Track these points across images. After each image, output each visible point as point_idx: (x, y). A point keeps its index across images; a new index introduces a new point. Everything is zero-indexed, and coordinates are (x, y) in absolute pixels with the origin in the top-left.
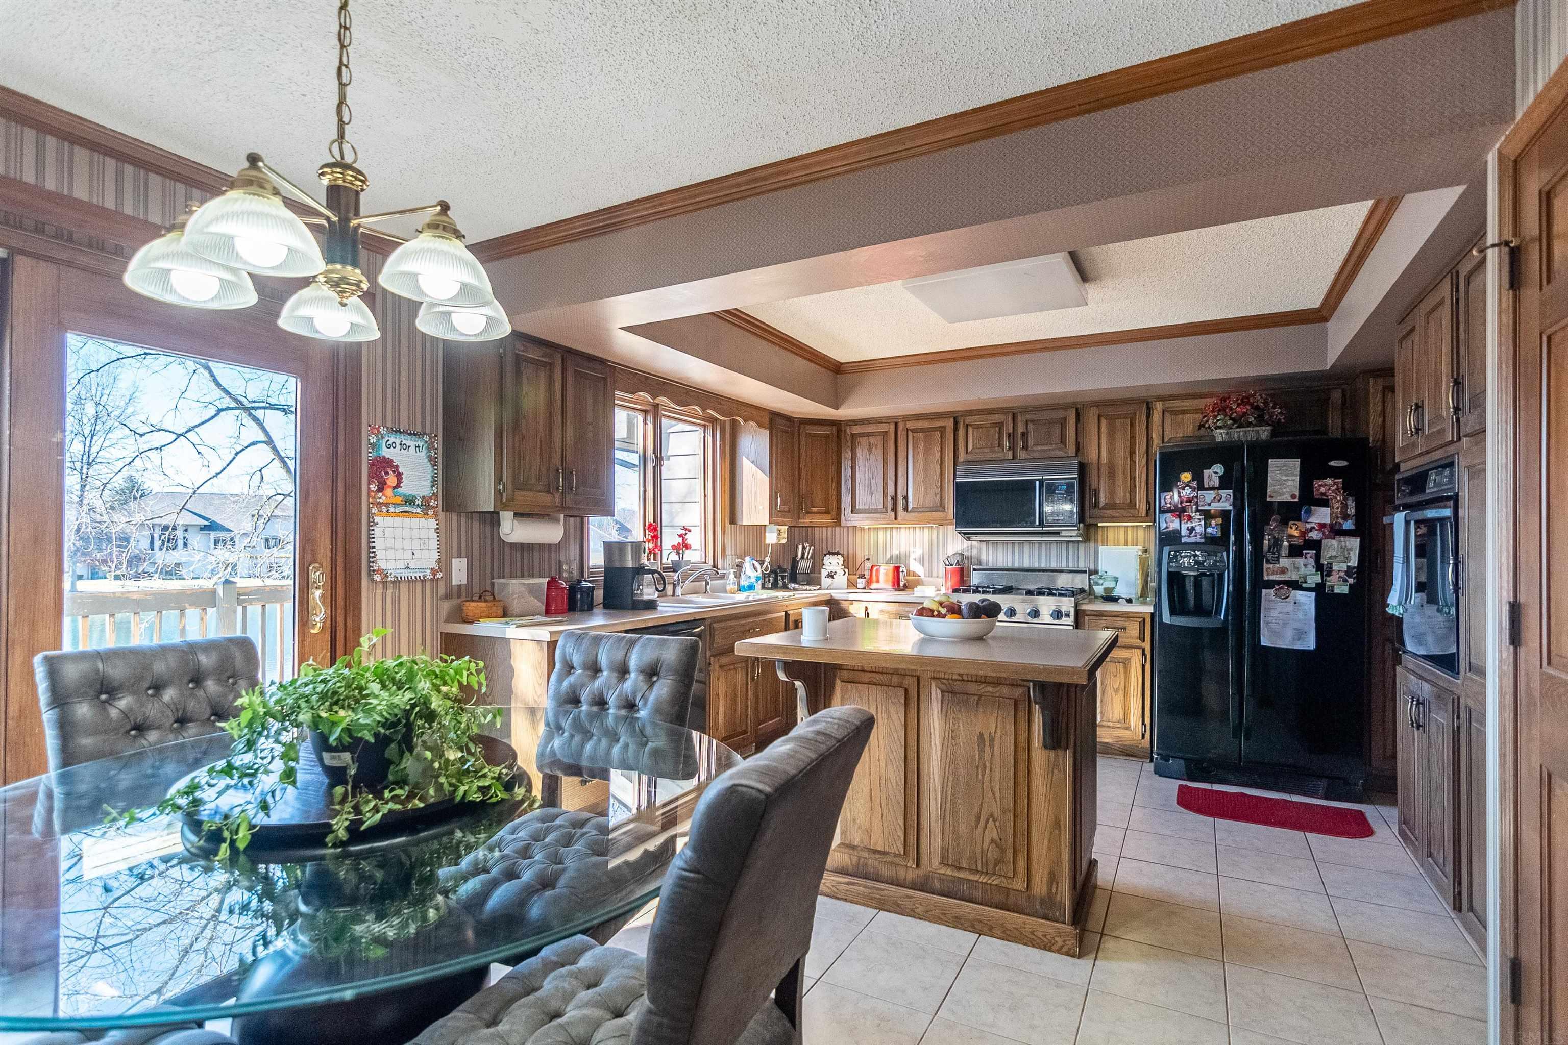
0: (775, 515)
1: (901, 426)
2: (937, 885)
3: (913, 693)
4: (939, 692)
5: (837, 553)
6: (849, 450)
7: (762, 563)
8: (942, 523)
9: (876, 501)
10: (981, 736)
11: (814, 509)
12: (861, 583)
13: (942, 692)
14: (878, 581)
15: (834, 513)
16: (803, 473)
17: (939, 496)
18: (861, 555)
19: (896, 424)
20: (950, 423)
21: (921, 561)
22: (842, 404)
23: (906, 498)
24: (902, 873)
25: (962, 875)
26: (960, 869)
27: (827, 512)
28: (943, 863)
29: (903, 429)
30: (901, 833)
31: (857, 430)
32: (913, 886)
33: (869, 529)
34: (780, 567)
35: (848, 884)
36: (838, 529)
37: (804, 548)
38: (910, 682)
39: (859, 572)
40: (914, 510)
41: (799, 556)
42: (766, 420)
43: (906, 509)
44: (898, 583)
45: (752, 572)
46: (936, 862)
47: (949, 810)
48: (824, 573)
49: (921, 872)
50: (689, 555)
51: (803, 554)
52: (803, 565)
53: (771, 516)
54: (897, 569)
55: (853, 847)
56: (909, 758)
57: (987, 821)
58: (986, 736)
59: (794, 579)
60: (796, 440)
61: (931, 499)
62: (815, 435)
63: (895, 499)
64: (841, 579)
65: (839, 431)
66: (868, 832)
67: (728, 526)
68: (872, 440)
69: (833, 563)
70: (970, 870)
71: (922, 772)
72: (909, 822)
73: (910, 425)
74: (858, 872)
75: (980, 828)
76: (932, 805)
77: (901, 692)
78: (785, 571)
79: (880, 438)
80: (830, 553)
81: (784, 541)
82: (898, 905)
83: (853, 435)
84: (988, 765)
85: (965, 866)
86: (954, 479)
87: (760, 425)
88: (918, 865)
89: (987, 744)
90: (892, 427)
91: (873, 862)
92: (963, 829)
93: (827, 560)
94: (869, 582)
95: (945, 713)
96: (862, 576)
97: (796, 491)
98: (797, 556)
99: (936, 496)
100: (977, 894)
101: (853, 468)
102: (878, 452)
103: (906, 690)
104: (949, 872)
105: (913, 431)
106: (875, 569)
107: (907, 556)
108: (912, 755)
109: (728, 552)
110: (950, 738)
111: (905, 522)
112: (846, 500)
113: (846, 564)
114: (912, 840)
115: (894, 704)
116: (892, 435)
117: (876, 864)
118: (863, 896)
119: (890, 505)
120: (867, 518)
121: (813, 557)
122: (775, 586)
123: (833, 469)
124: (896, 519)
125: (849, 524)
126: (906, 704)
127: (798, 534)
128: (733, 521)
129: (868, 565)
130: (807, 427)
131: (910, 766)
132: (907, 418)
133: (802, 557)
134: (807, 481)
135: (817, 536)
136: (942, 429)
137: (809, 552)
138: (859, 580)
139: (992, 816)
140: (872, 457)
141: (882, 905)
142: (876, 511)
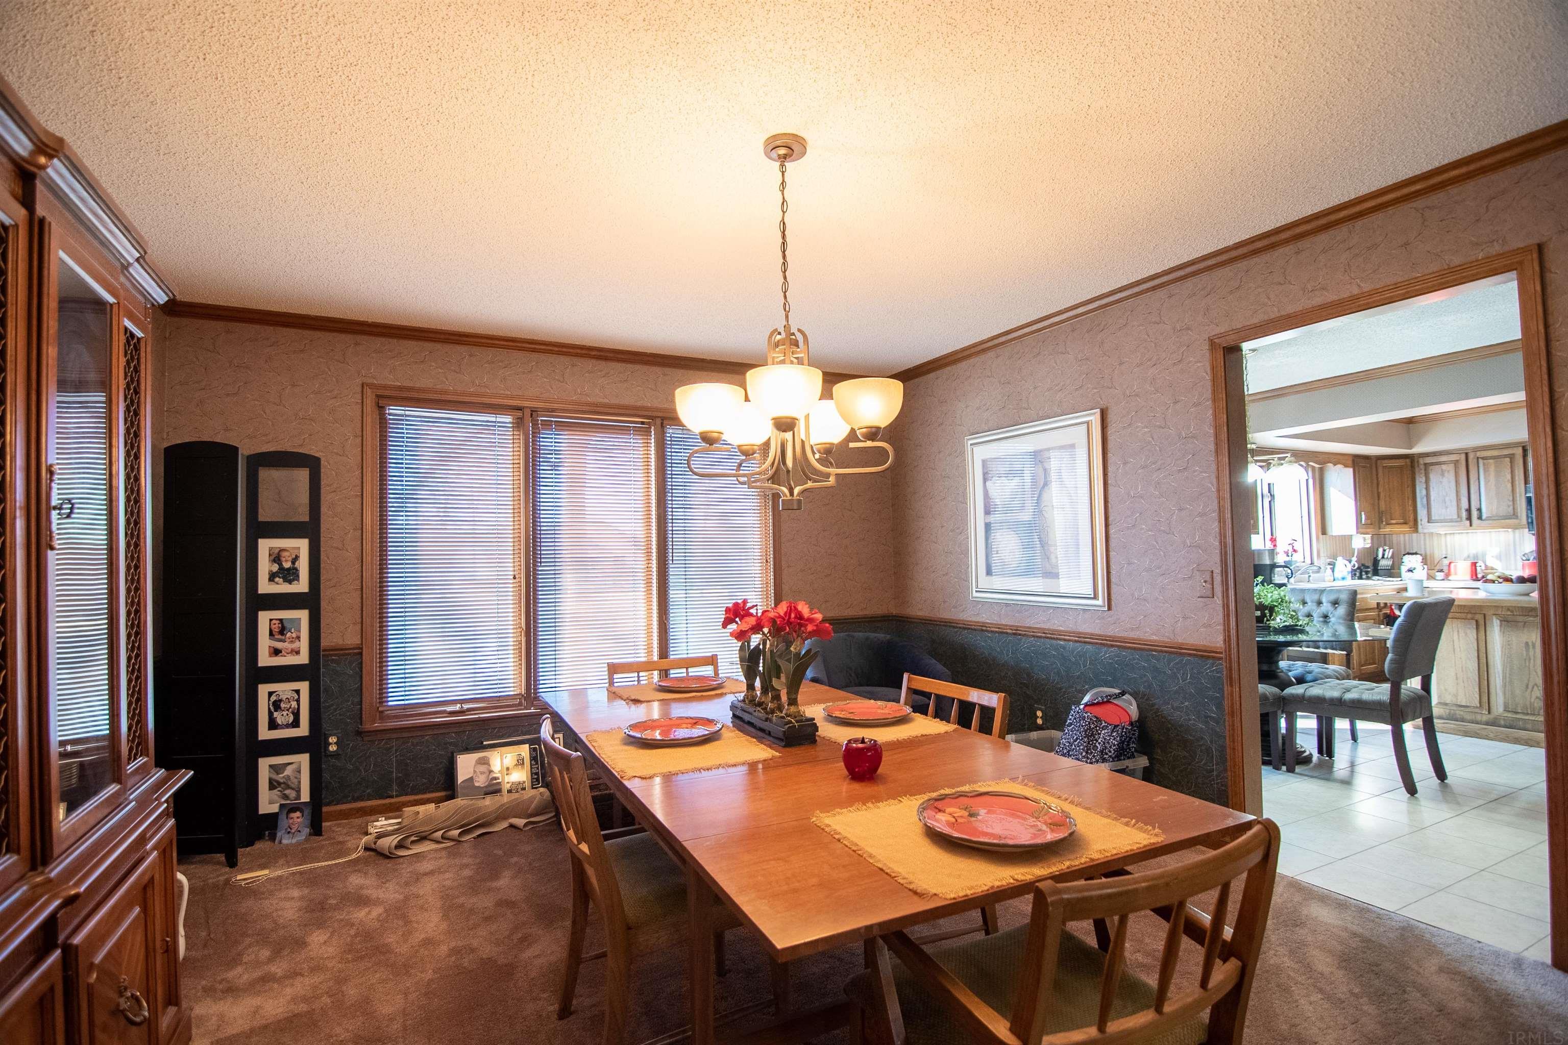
0: (1361, 528)
1: (1471, 456)
2: (1502, 722)
3: (1482, 622)
4: (1498, 621)
5: (1416, 554)
6: (1423, 475)
7: (1350, 562)
8: (1515, 528)
9: (1452, 512)
10: (1527, 643)
11: (1393, 522)
12: (1440, 575)
13: (1501, 621)
14: (1456, 574)
15: (1411, 523)
16: (1382, 495)
17: (1511, 507)
18: (1438, 554)
19: (1467, 454)
20: (1519, 451)
21: (1499, 557)
22: (1415, 445)
23: (1479, 510)
24: (1479, 718)
25: (1518, 716)
26: (1517, 713)
27: (1405, 523)
28: (1506, 710)
29: (1473, 458)
30: (1478, 696)
31: (1428, 460)
32: (1487, 724)
33: (1446, 534)
34: (1363, 565)
35: (1444, 723)
36: (1415, 535)
37: (1384, 550)
38: (1480, 618)
39: (1438, 568)
40: (1488, 519)
41: (1380, 556)
42: (1350, 462)
43: (1480, 518)
44: (1476, 575)
45: (1343, 567)
46: (1501, 710)
47: (1508, 682)
48: (1404, 569)
49: (1491, 716)
50: (1297, 557)
51: (1383, 555)
52: (1384, 563)
53: (1357, 528)
54: (1474, 565)
55: (1446, 704)
56: (1480, 656)
57: (1533, 687)
58: (1530, 644)
59: (1376, 572)
60: (1374, 472)
61: (1505, 508)
62: (1391, 467)
63: (1469, 511)
64: (1421, 573)
65: (1412, 462)
66: (1456, 696)
67: (1321, 536)
68: (1444, 467)
69: (1410, 561)
70: (1523, 713)
71: (1489, 664)
72: (1482, 690)
73: (1479, 454)
74: (1452, 717)
75: (1529, 690)
76: (1497, 681)
77: (1474, 622)
78: (1368, 567)
79: (1452, 466)
80: (1409, 554)
81: (1368, 546)
82: (1476, 733)
83: (1425, 464)
84: (1532, 658)
85: (1519, 711)
86: (1526, 494)
87: (1346, 466)
88: (1489, 712)
89: (1531, 647)
90: (1463, 457)
91: (1459, 713)
92: (1518, 692)
93: (1406, 559)
94: (1448, 575)
95: (1503, 631)
96: (1441, 571)
97: (1377, 509)
98: (1377, 556)
99: (1509, 506)
100: (1529, 726)
101: (1427, 489)
102: (1451, 476)
103: (1477, 621)
104: (1509, 715)
105: (1483, 458)
106: (1452, 565)
107: (1484, 555)
108: (1483, 655)
109: (1322, 554)
110: (1507, 646)
111: (1479, 527)
112: (1422, 513)
113: (1425, 561)
114: (1485, 699)
115: (1469, 628)
116: (1464, 463)
117: (1462, 713)
118: (1454, 729)
119: (1464, 514)
120: (1442, 526)
121: (1392, 557)
122: (1360, 578)
123: (1408, 491)
124: (1471, 525)
125: (1426, 531)
126: (1477, 628)
127: (1380, 540)
128: (1324, 532)
129: (1446, 562)
130: (1384, 461)
131: (1481, 661)
132: (1476, 449)
133: (1383, 557)
134: (1385, 501)
135: (1395, 542)
136: (1512, 457)
137: (1389, 553)
138: (1438, 574)
139: (1536, 685)
140: (1445, 480)
141: (1466, 734)
142: (1451, 521)
